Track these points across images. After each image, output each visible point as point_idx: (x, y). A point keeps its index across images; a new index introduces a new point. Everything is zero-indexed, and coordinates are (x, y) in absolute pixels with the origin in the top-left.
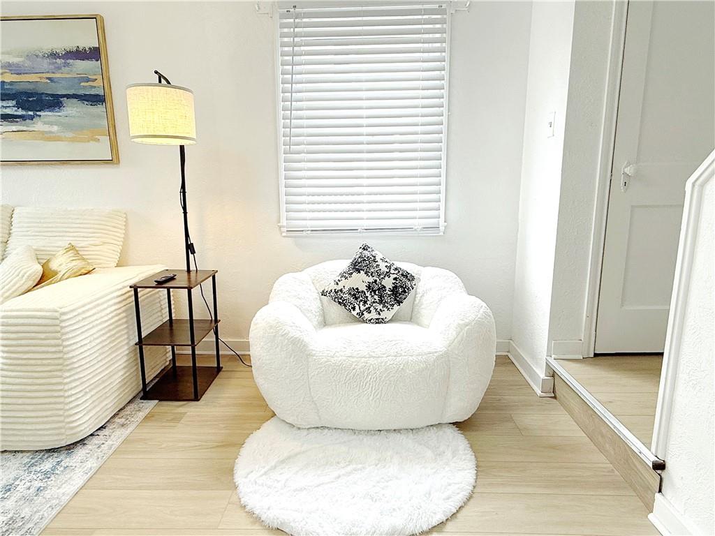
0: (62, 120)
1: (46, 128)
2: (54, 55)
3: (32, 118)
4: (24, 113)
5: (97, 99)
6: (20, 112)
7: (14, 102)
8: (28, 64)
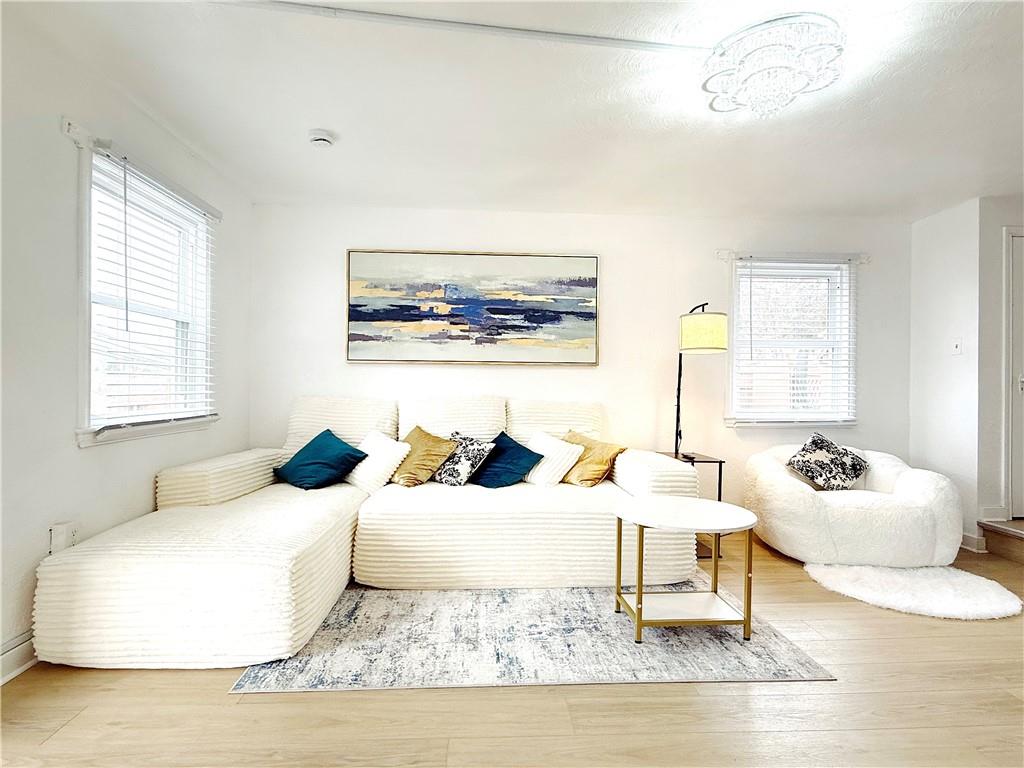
0: (560, 331)
1: (546, 337)
2: (560, 282)
3: (535, 328)
4: (529, 324)
5: (591, 316)
6: (527, 324)
7: (523, 316)
8: (539, 288)
